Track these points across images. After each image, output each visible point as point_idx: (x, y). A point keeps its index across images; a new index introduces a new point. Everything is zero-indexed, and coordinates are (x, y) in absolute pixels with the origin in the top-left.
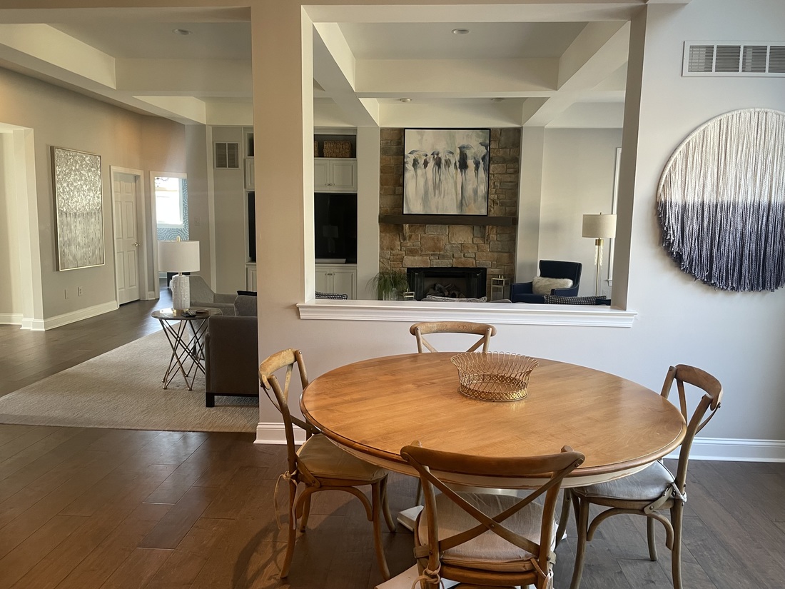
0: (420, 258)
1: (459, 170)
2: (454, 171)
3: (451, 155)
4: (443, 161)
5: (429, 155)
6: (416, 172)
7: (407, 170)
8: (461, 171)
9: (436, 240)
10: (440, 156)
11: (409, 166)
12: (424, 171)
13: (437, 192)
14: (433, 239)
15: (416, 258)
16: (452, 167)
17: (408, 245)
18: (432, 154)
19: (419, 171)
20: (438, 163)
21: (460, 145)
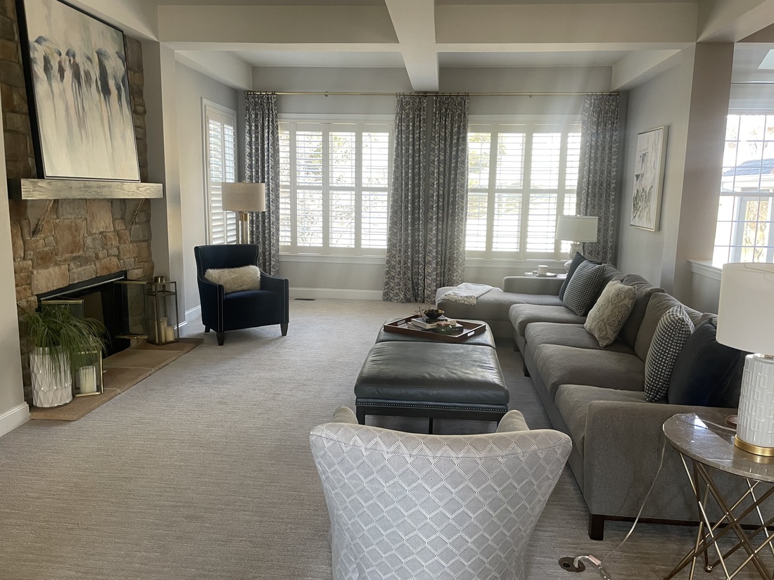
0: (57, 268)
1: (102, 94)
2: (97, 94)
3: (89, 63)
4: (82, 73)
5: (64, 54)
6: (50, 84)
7: (37, 77)
8: (105, 98)
9: (73, 229)
10: (77, 60)
11: (38, 69)
12: (61, 85)
13: (84, 134)
14: (70, 228)
15: (51, 270)
16: (94, 86)
17: (39, 245)
18: (68, 54)
19: (55, 84)
20: (77, 74)
21: (97, 49)
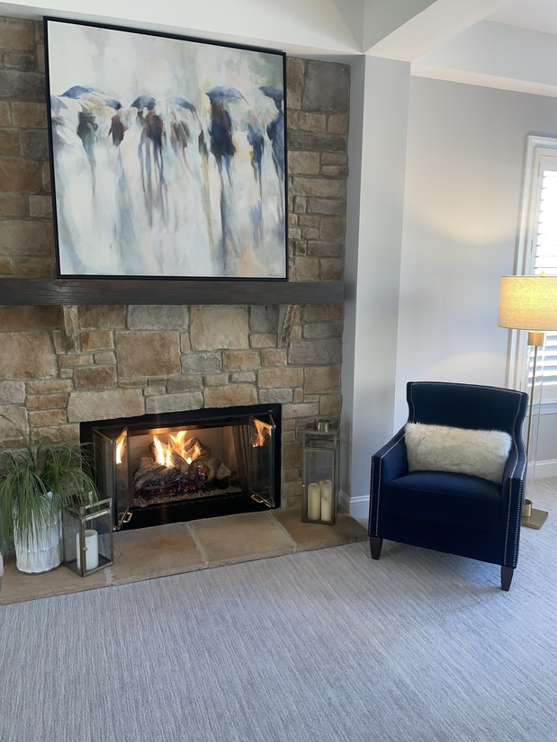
0: (117, 394)
2: (199, 158)
3: (188, 112)
4: (167, 129)
5: (127, 105)
6: (89, 151)
7: (62, 143)
8: (218, 159)
9: (156, 344)
10: (158, 111)
11: (67, 132)
12: (114, 150)
13: (156, 215)
14: (149, 341)
15: (106, 394)
16: (193, 145)
17: (81, 360)
18: (136, 104)
19: (100, 151)
20: (154, 131)
21: (211, 88)
